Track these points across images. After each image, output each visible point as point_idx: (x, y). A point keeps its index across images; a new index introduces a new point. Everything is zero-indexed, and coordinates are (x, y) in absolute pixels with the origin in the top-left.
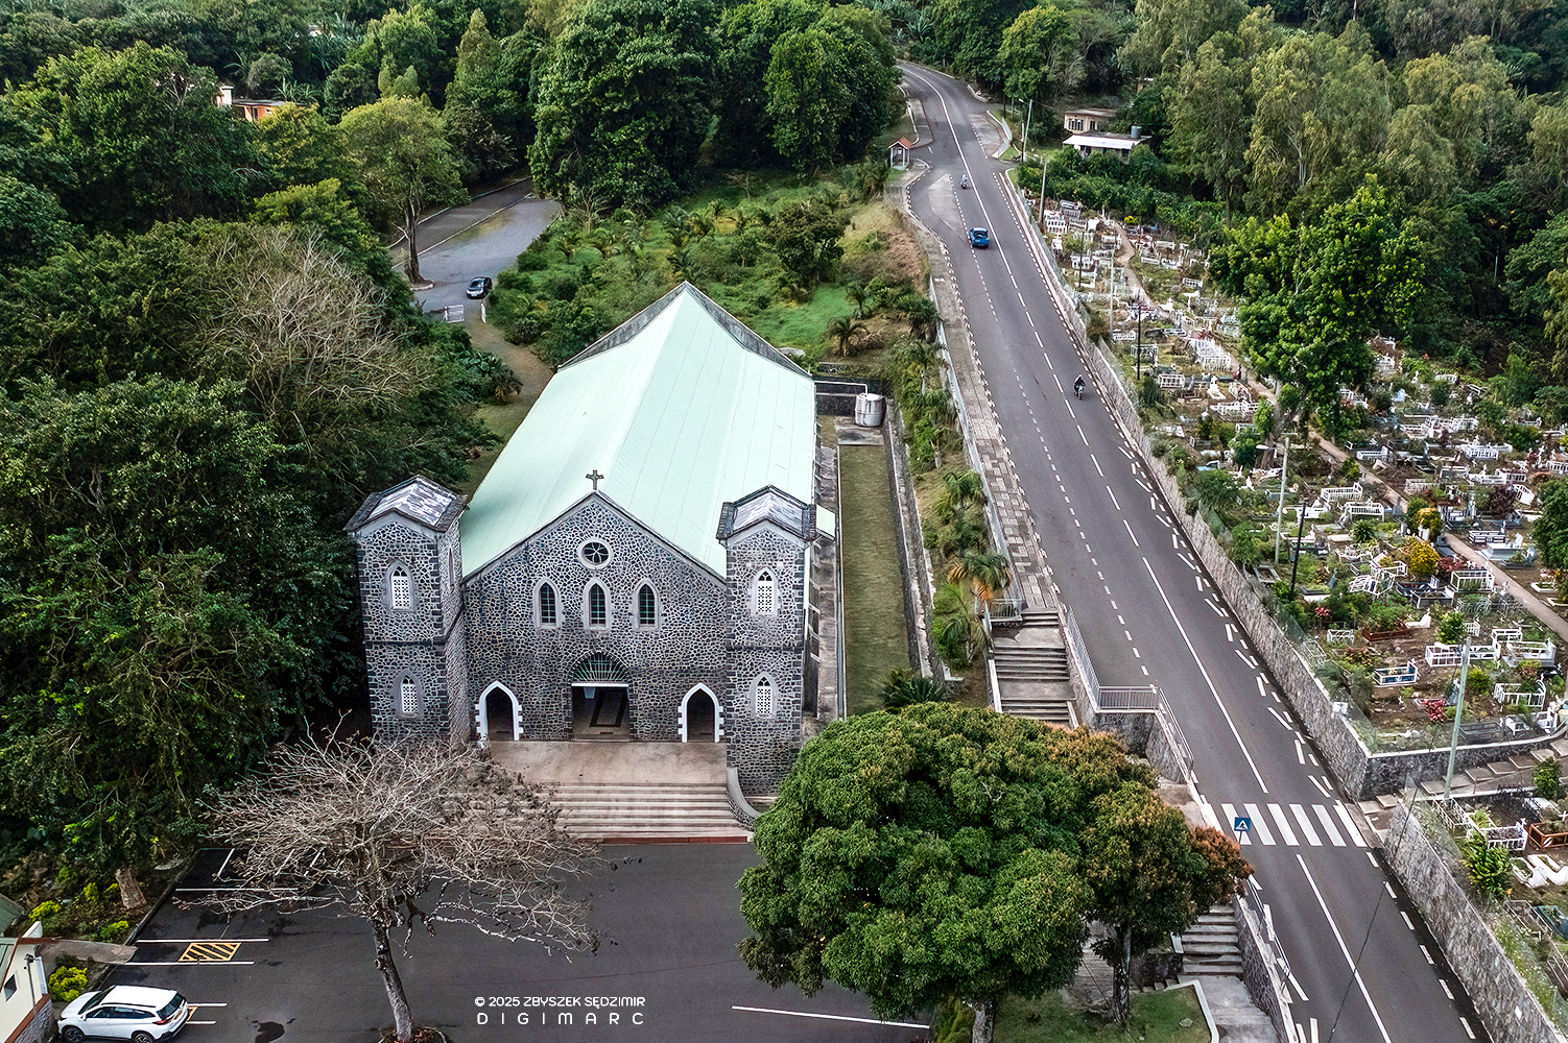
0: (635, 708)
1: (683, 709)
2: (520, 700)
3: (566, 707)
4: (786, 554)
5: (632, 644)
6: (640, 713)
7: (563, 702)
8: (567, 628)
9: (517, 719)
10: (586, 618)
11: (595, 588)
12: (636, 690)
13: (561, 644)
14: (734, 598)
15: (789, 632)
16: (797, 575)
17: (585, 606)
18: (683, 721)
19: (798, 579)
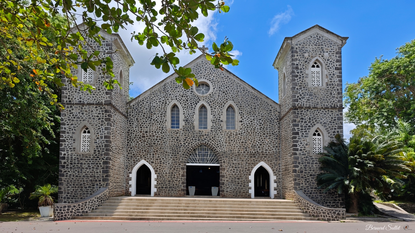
0: (223, 176)
1: (252, 177)
2: (156, 171)
3: (183, 176)
4: (330, 48)
5: (222, 138)
6: (226, 179)
7: (181, 172)
8: (185, 129)
9: (154, 183)
10: (196, 123)
11: (203, 107)
12: (224, 165)
13: (182, 138)
14: (297, 76)
15: (334, 97)
16: (338, 61)
17: (196, 117)
18: (252, 185)
19: (338, 64)
